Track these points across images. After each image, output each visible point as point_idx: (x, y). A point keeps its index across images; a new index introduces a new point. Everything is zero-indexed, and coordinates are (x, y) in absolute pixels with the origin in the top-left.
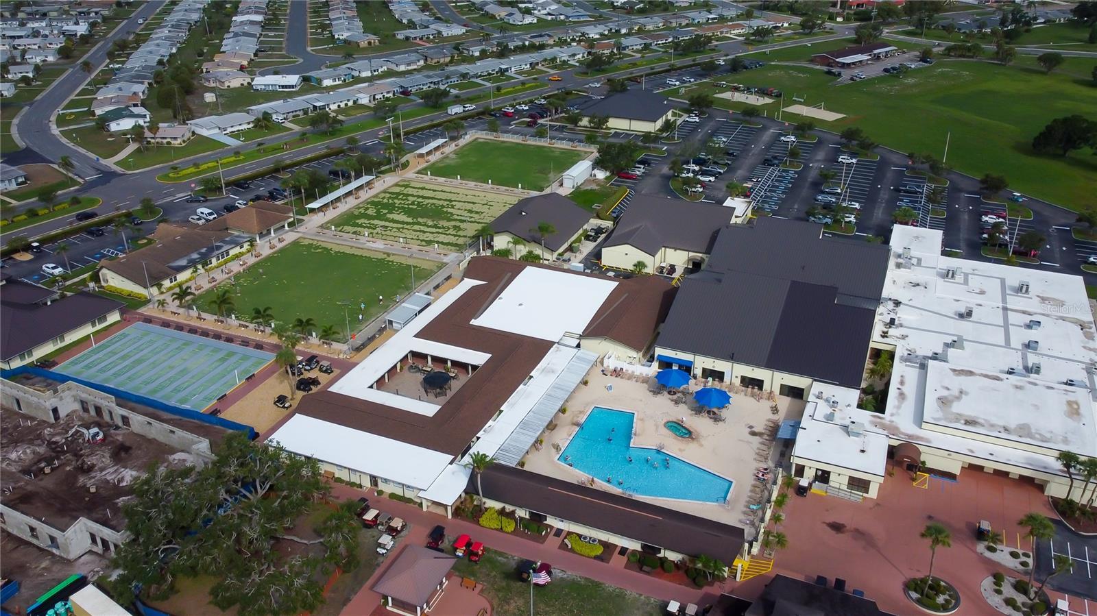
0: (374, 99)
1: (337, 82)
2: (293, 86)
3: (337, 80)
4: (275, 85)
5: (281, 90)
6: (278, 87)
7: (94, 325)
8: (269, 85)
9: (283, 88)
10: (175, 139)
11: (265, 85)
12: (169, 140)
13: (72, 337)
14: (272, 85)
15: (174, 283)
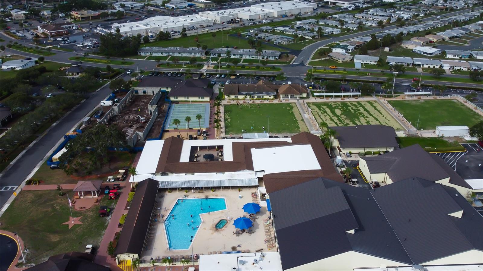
0: (453, 68)
1: (456, 58)
2: (429, 54)
3: (456, 56)
4: (422, 52)
5: (424, 54)
6: (423, 52)
7: (199, 98)
8: (419, 51)
9: (425, 54)
10: (339, 59)
11: (418, 51)
12: (338, 59)
13: (191, 99)
14: (421, 51)
15: (236, 98)
